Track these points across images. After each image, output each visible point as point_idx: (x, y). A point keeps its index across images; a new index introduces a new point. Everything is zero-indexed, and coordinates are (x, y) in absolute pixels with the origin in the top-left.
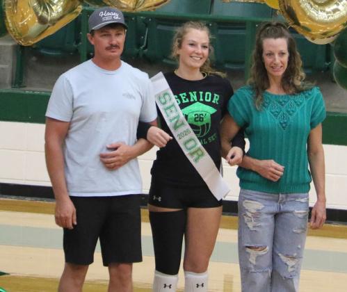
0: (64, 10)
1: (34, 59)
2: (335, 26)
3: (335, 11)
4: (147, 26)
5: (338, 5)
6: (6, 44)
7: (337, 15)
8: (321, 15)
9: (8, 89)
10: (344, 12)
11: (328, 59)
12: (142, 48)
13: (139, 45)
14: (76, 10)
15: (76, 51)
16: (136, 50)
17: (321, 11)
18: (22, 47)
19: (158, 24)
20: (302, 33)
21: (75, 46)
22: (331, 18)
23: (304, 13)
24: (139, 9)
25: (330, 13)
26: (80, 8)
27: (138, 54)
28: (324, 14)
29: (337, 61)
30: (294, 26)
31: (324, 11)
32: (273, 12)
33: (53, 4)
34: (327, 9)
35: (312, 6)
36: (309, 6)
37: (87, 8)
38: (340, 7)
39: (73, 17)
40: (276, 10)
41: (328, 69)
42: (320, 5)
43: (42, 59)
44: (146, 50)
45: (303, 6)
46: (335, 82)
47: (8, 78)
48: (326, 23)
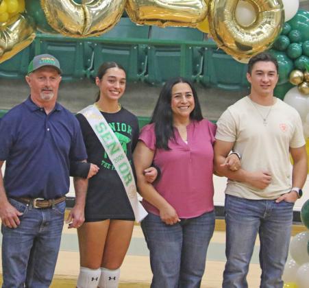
0: (19, 37)
2: (259, 47)
3: (259, 34)
4: (93, 50)
5: (262, 28)
7: (261, 37)
8: (247, 38)
10: (267, 35)
12: (89, 69)
13: (86, 67)
14: (30, 37)
16: (84, 71)
17: (247, 33)
19: (103, 48)
20: (230, 54)
22: (255, 40)
25: (254, 35)
26: (34, 35)
27: (85, 75)
28: (250, 36)
30: (223, 48)
31: (249, 34)
32: (205, 35)
33: (10, 32)
34: (252, 32)
35: (238, 30)
36: (235, 30)
37: (40, 35)
38: (264, 30)
39: (28, 43)
40: (207, 34)
42: (246, 28)
44: (93, 72)
45: (230, 29)
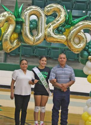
0: (16, 44)
1: (9, 56)
2: (80, 49)
3: (80, 46)
4: (36, 48)
6: (2, 52)
7: (80, 47)
8: (77, 47)
9: (3, 63)
11: (78, 57)
13: (34, 53)
14: (19, 45)
15: (19, 54)
16: (33, 54)
18: (6, 53)
19: (38, 48)
20: (72, 51)
21: (19, 53)
23: (73, 46)
24: (34, 44)
27: (33, 55)
29: (80, 57)
30: (70, 49)
32: (66, 45)
33: (14, 43)
34: (78, 45)
35: (75, 45)
37: (22, 44)
38: (81, 45)
41: (78, 59)
42: (77, 44)
43: (11, 56)
45: (72, 44)
46: (79, 62)
47: (3, 60)
48: (78, 49)
